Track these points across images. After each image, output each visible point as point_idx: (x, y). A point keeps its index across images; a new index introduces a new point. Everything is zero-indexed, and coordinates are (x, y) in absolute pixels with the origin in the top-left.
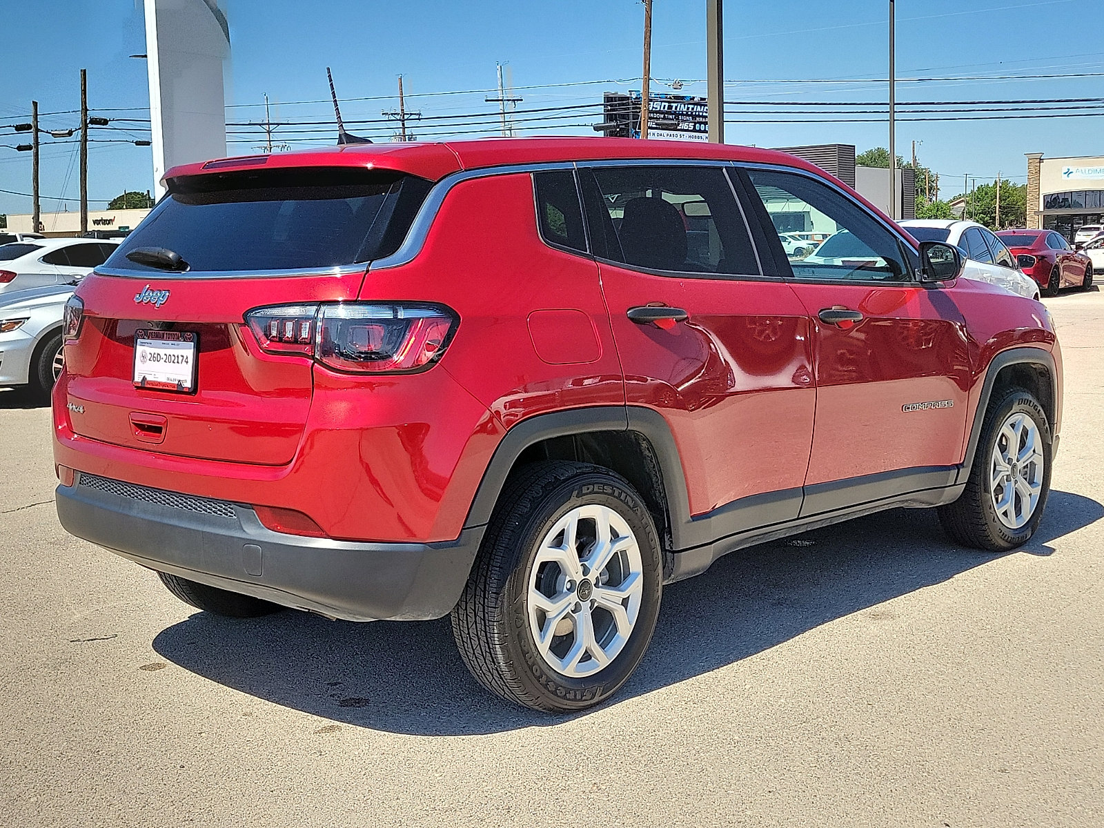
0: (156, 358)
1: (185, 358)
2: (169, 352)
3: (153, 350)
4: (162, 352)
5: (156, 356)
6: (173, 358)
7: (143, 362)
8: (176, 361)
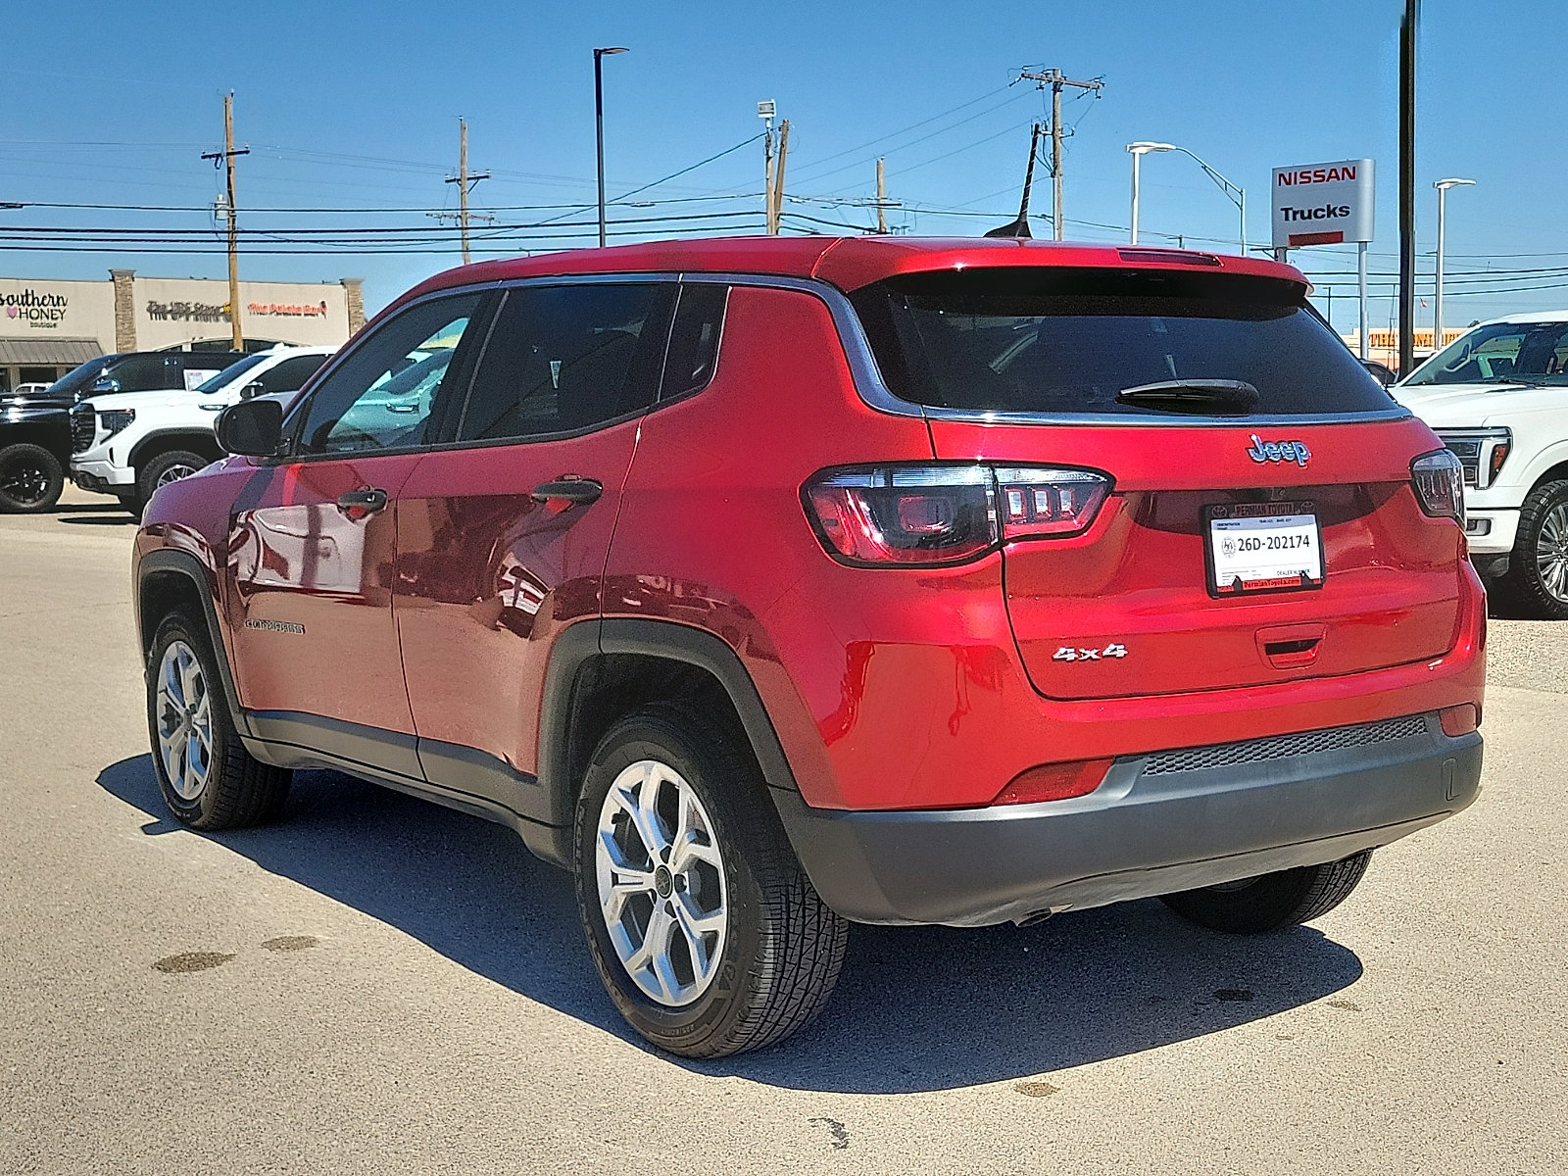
0: (1248, 545)
1: (1303, 538)
2: (1274, 533)
3: (1245, 534)
4: (1263, 534)
5: (1251, 541)
6: (1283, 541)
7: (1228, 554)
8: (1289, 544)
